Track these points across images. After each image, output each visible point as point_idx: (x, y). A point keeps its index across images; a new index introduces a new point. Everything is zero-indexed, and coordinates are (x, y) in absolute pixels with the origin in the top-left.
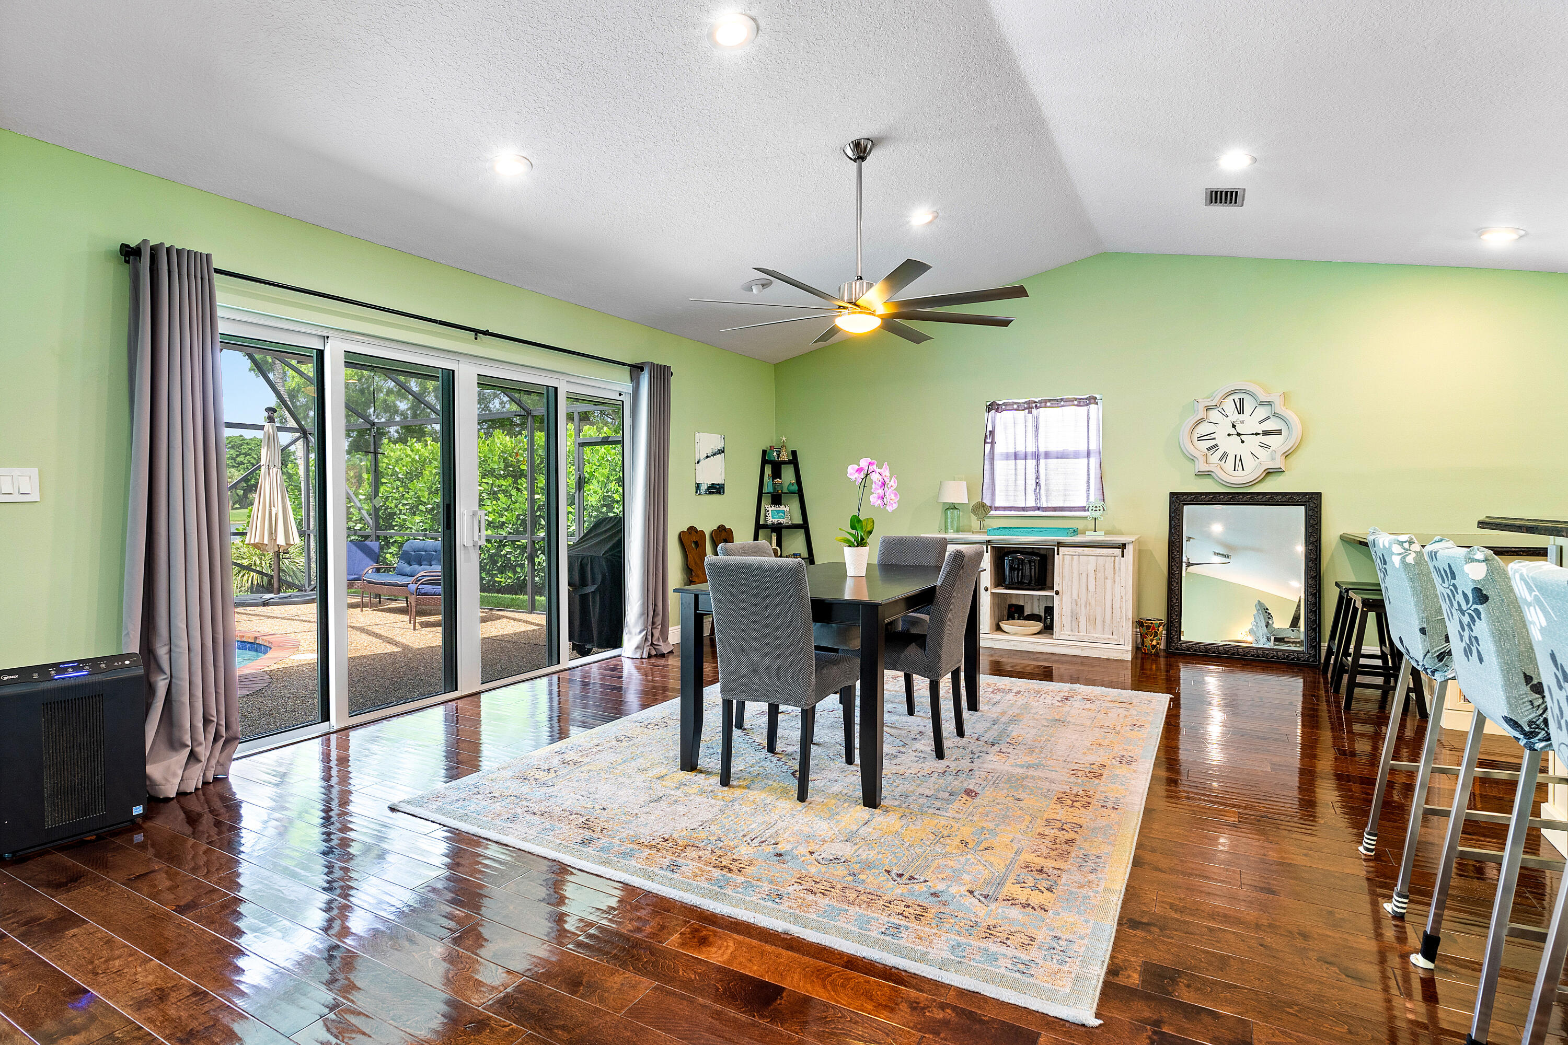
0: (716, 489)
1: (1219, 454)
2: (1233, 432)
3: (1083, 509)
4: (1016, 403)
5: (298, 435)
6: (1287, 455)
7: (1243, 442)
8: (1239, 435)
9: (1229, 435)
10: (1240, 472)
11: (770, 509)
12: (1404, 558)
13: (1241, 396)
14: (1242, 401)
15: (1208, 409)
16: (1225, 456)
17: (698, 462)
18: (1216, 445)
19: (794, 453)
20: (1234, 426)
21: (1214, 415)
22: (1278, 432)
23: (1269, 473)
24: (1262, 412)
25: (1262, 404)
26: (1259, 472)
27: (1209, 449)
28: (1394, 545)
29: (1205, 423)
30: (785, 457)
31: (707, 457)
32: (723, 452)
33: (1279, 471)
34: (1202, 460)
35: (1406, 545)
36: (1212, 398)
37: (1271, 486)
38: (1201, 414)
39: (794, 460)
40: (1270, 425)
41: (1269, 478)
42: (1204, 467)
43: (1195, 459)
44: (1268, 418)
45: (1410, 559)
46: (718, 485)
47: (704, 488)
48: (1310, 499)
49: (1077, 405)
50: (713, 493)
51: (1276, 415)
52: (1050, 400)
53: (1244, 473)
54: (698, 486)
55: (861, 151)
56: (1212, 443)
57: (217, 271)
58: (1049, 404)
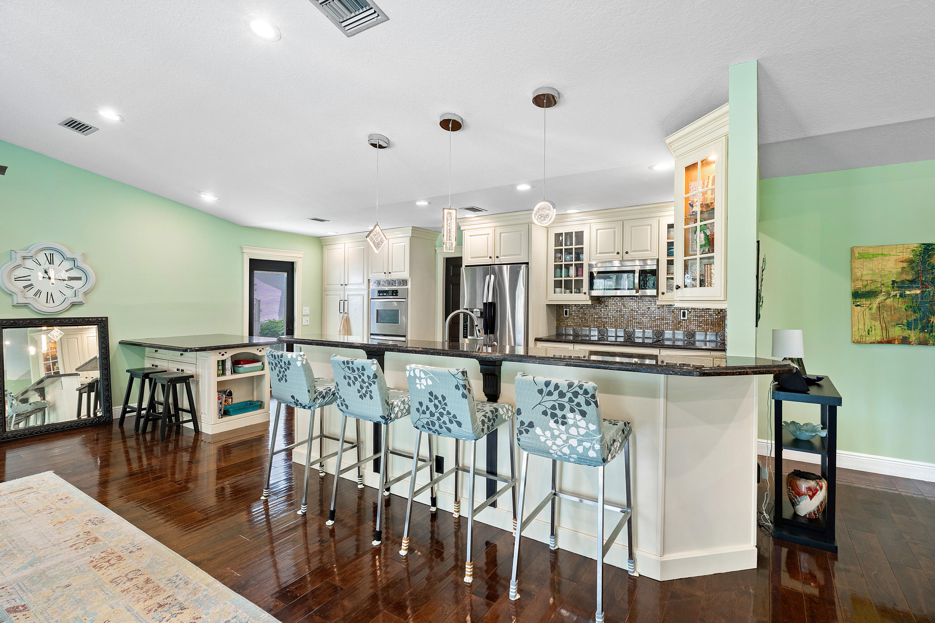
1: (33, 291)
2: (45, 276)
6: (86, 294)
7: (53, 284)
8: (50, 279)
9: (42, 278)
10: (51, 304)
12: (302, 362)
13: (52, 252)
14: (52, 255)
15: (24, 258)
16: (38, 293)
18: (31, 285)
20: (46, 272)
21: (29, 263)
22: (79, 279)
23: (73, 305)
24: (67, 265)
25: (68, 259)
26: (67, 304)
27: (25, 287)
28: (299, 357)
29: (22, 268)
33: (81, 304)
34: (20, 295)
35: (303, 356)
36: (28, 251)
37: (75, 313)
38: (19, 261)
40: (75, 273)
41: (73, 308)
42: (22, 300)
43: (13, 294)
44: (72, 269)
45: (304, 362)
48: (101, 321)
51: (78, 268)
53: (54, 305)
56: (28, 283)
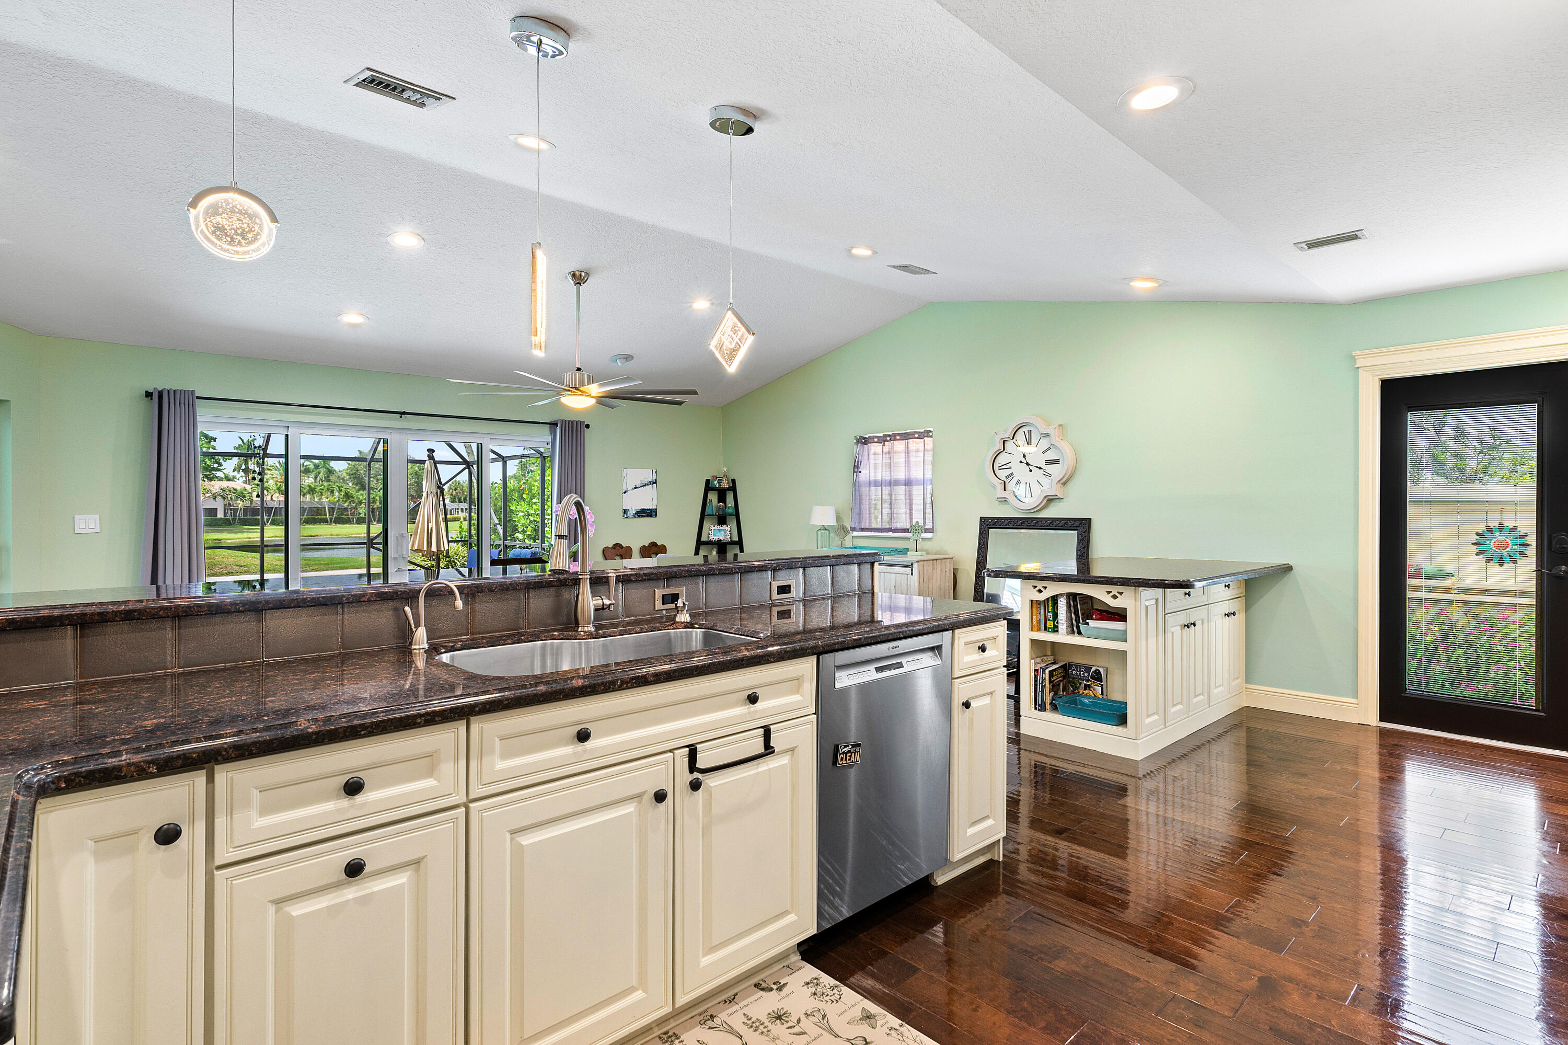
0: (650, 513)
1: (1014, 482)
2: (1023, 460)
3: (905, 530)
4: (876, 437)
5: (465, 466)
6: (1063, 483)
7: (1031, 471)
8: (1028, 464)
9: (1021, 462)
10: (1029, 498)
11: (713, 528)
13: (1029, 428)
14: (1030, 432)
15: (1006, 441)
16: (1018, 484)
17: (625, 493)
18: (1012, 474)
19: (734, 481)
20: (1024, 456)
22: (1056, 462)
23: (1050, 499)
24: (1045, 443)
25: (1044, 435)
26: (1043, 499)
27: (1007, 477)
29: (1003, 454)
30: (725, 485)
31: (636, 488)
32: (656, 483)
33: (1057, 498)
34: (1002, 487)
36: (1008, 431)
37: (1052, 512)
38: (1000, 446)
39: (733, 488)
40: (1051, 456)
41: (1050, 504)
42: (1004, 493)
43: (996, 487)
44: (1049, 449)
46: (649, 509)
47: (631, 512)
48: (1081, 524)
49: (917, 438)
50: (643, 516)
51: (1053, 446)
52: (899, 434)
53: (1032, 499)
54: (625, 511)
55: (579, 279)
56: (1009, 472)
57: (198, 398)
58: (898, 437)
